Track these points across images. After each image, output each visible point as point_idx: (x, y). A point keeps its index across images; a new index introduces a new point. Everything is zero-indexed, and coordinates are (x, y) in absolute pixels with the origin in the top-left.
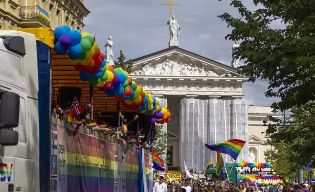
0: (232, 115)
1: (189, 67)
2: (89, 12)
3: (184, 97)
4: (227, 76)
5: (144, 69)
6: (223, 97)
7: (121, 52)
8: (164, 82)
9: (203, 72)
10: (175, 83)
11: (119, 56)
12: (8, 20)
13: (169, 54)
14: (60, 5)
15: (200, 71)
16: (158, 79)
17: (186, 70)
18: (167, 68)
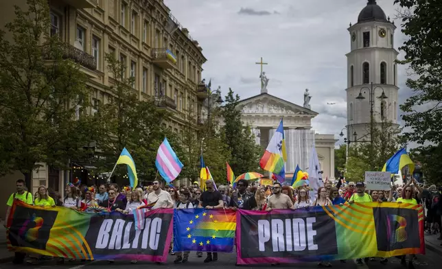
0: (304, 140)
1: (275, 108)
2: (206, 60)
3: (271, 128)
4: (300, 114)
5: (244, 109)
6: (297, 128)
7: (230, 89)
8: (258, 117)
9: (285, 111)
10: (265, 118)
11: (229, 92)
12: (142, 58)
13: (261, 98)
14: (184, 52)
15: (282, 110)
16: (254, 115)
17: (273, 110)
18: (259, 108)
